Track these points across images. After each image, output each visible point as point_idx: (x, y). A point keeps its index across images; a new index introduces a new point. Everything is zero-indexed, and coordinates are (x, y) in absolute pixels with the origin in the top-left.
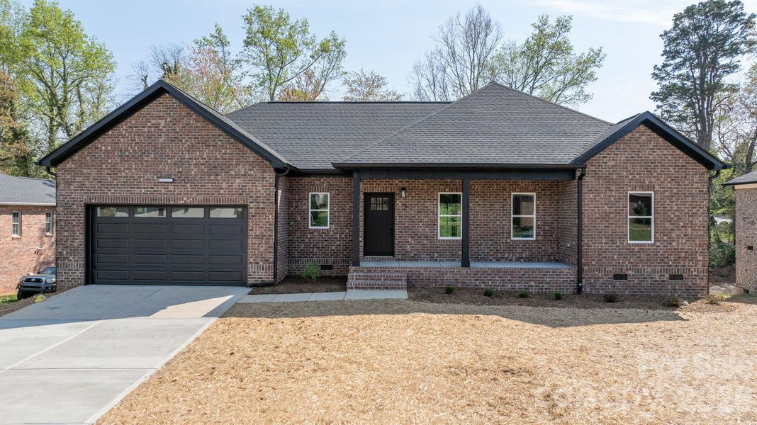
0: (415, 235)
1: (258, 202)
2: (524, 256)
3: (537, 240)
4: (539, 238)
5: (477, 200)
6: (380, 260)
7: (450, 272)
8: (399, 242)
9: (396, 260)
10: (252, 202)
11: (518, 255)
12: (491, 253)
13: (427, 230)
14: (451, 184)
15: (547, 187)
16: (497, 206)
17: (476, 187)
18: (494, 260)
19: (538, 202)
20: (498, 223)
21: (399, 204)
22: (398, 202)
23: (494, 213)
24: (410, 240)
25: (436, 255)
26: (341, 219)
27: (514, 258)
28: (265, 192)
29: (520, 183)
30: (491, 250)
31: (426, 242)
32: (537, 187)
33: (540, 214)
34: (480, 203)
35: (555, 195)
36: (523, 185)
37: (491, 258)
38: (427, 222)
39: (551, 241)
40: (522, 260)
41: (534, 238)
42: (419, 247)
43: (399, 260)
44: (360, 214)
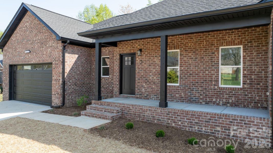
0: (147, 81)
1: (56, 61)
2: (230, 101)
3: (244, 88)
4: (246, 86)
5: (190, 54)
6: (127, 98)
7: (149, 110)
8: (138, 86)
9: (136, 98)
10: (54, 61)
11: (224, 100)
12: (201, 97)
13: (155, 78)
14: (171, 43)
15: (253, 39)
16: (206, 59)
17: (189, 45)
18: (204, 103)
19: (245, 54)
20: (207, 72)
21: (138, 60)
22: (137, 59)
23: (203, 64)
24: (144, 84)
27: (221, 102)
28: (58, 55)
29: (227, 38)
30: (201, 95)
32: (244, 40)
33: (247, 64)
34: (192, 57)
35: (263, 46)
36: (230, 39)
37: (201, 101)
38: (155, 72)
39: (258, 89)
40: (229, 105)
41: (241, 86)
42: (149, 90)
43: (138, 98)
44: (117, 68)
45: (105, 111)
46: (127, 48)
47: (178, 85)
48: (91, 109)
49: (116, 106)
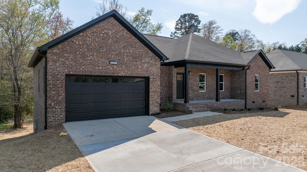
0: (193, 90)
1: (154, 76)
4: (225, 90)
10: (151, 76)
13: (196, 88)
14: (203, 70)
17: (210, 72)
19: (225, 78)
24: (191, 92)
25: (199, 98)
26: (164, 84)
28: (157, 71)
31: (196, 93)
32: (225, 72)
33: (225, 82)
34: (211, 78)
38: (196, 85)
39: (228, 91)
42: (194, 95)
44: (176, 82)
45: (201, 108)
46: (182, 69)
47: (205, 91)
48: (192, 108)
49: (201, 104)
